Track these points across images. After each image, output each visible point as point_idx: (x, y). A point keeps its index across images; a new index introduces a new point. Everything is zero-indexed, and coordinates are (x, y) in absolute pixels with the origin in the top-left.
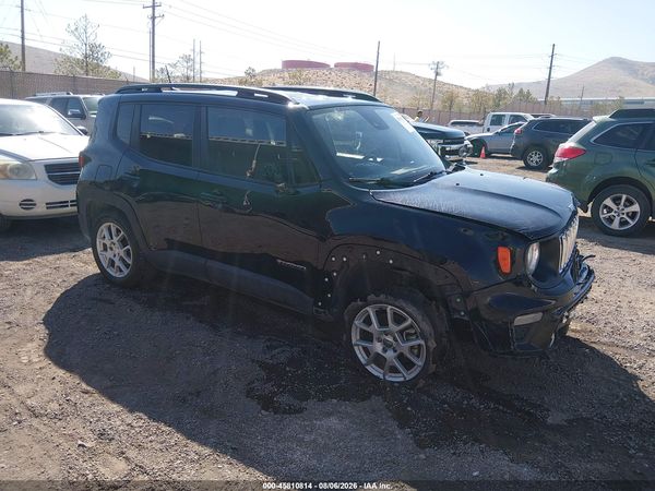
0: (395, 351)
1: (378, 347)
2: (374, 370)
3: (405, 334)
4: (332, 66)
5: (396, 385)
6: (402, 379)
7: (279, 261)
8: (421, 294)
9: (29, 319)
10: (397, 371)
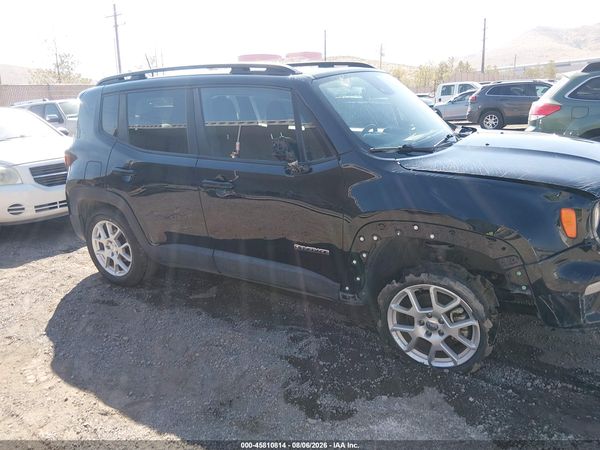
0: (441, 334)
1: (421, 331)
2: (417, 356)
3: (453, 316)
4: (284, 57)
5: (447, 371)
6: (451, 364)
7: (298, 246)
8: (463, 269)
9: (31, 331)
10: (446, 356)
